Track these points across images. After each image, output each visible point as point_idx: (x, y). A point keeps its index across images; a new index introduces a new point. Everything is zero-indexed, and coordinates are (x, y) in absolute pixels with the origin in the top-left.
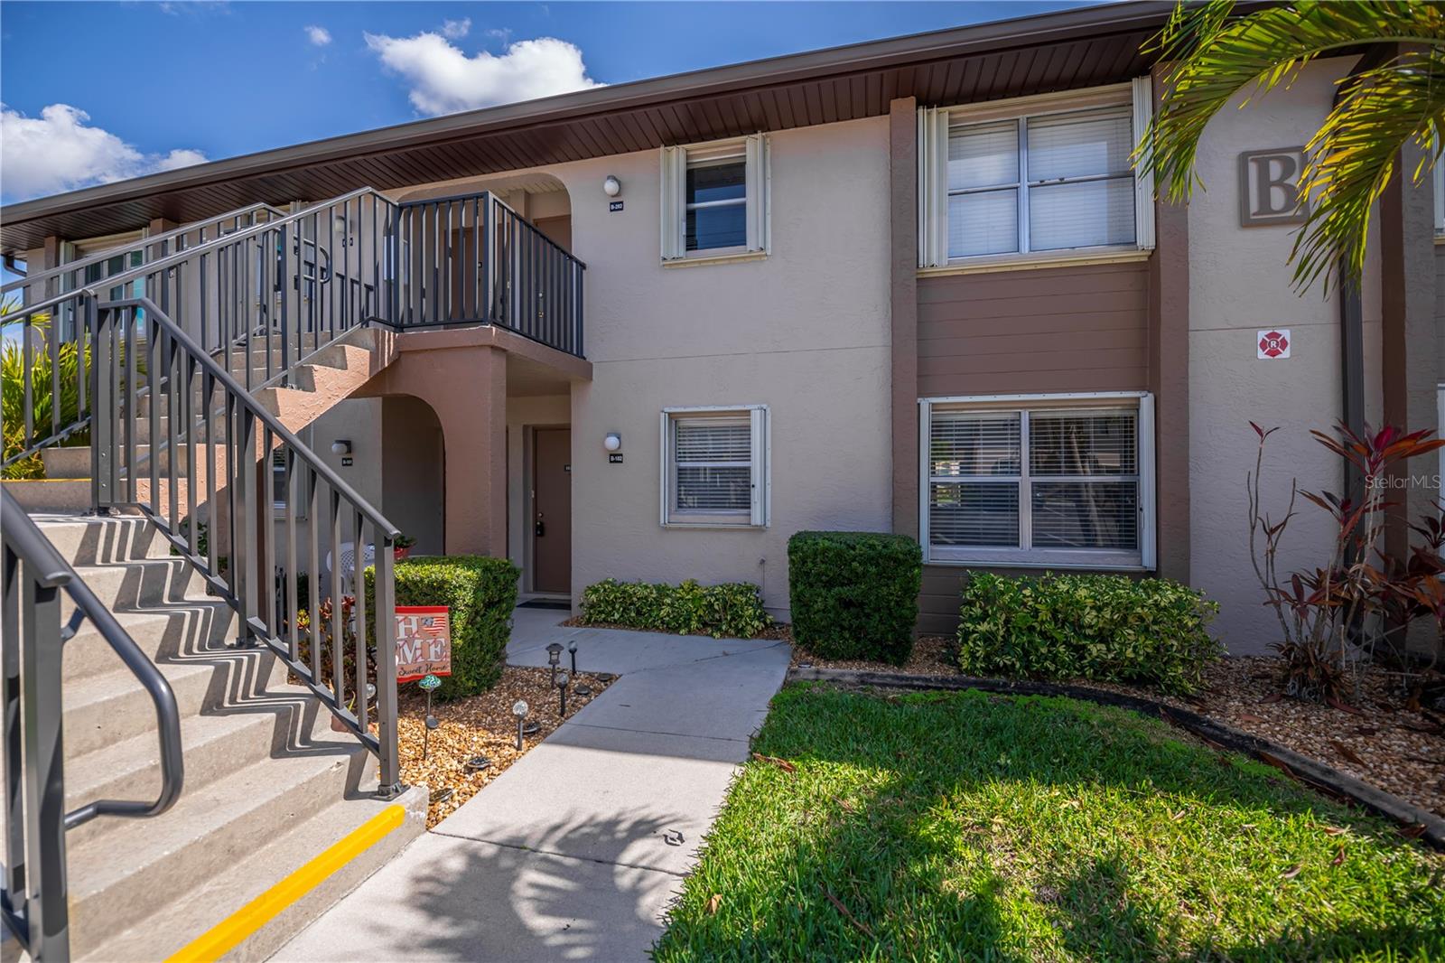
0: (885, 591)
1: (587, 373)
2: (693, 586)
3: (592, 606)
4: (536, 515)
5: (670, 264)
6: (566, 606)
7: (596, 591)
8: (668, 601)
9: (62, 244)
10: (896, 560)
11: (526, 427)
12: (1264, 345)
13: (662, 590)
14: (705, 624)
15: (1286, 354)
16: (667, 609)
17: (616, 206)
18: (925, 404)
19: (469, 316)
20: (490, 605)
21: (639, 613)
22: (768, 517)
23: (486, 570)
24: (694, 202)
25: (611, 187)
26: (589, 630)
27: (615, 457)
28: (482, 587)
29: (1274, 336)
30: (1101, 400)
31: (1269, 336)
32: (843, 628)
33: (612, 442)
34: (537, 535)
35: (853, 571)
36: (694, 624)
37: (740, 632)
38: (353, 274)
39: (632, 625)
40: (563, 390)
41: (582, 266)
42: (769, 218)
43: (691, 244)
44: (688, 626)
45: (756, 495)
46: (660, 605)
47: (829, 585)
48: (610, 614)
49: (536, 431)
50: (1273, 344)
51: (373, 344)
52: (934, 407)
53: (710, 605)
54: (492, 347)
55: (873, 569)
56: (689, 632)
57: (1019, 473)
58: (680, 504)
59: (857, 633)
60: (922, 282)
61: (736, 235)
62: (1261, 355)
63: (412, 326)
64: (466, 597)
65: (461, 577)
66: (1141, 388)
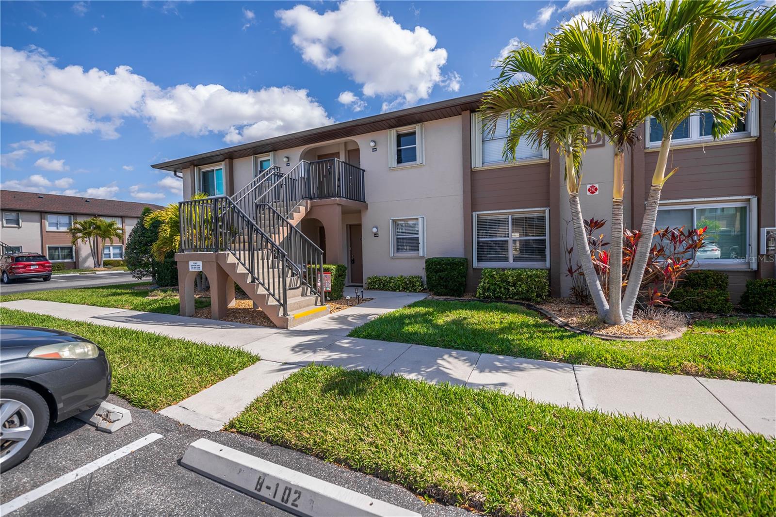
0: (452, 274)
1: (366, 207)
2: (402, 276)
3: (369, 283)
4: (351, 257)
5: (392, 169)
6: (362, 286)
7: (370, 279)
8: (393, 281)
9: (195, 168)
10: (456, 264)
11: (347, 225)
12: (589, 190)
13: (391, 278)
14: (405, 289)
15: (597, 193)
16: (392, 284)
17: (374, 150)
18: (474, 214)
19: (331, 195)
20: (339, 276)
21: (384, 285)
22: (425, 253)
23: (338, 266)
24: (400, 147)
25: (372, 144)
26: (369, 291)
27: (376, 235)
28: (337, 270)
29: (593, 187)
30: (533, 212)
31: (591, 187)
32: (441, 285)
33: (375, 230)
34: (352, 263)
35: (443, 268)
36: (401, 288)
37: (415, 290)
38: (294, 178)
39: (382, 289)
40: (359, 212)
41: (364, 171)
42: (424, 152)
43: (399, 161)
44: (399, 289)
45: (421, 246)
46: (390, 283)
47: (436, 272)
48: (375, 286)
49: (351, 226)
50: (593, 190)
51: (305, 205)
52: (478, 216)
53: (406, 282)
54: (338, 204)
55: (449, 267)
56: (400, 291)
57: (508, 237)
58: (398, 250)
59: (446, 287)
60: (473, 172)
61: (413, 158)
62: (589, 193)
63: (315, 198)
64: (334, 272)
65: (333, 267)
66: (546, 207)
